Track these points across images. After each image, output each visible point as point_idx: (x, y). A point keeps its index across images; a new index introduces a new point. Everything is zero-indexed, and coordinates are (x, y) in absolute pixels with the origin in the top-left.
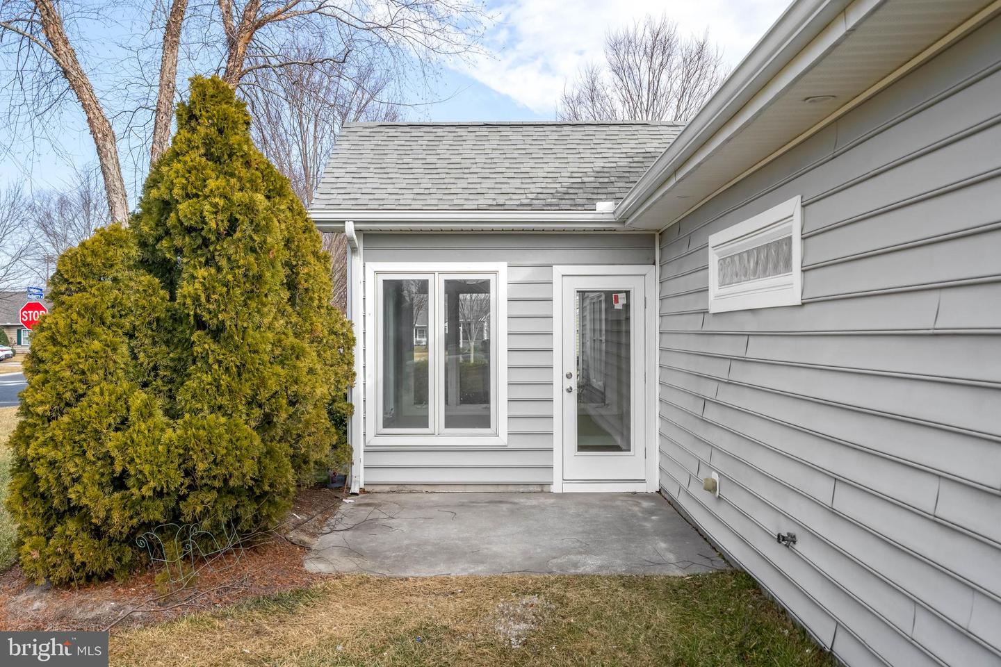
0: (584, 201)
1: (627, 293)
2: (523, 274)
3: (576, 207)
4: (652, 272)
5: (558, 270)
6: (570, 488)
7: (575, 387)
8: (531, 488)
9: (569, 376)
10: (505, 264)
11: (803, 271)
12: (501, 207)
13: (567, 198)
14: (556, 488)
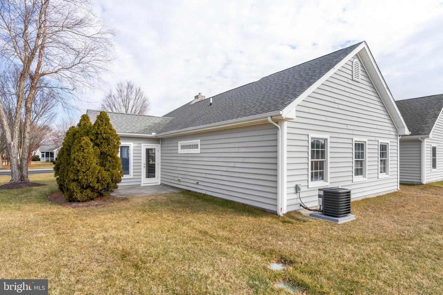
0: (148, 132)
1: (155, 149)
2: (136, 145)
3: (147, 133)
4: (159, 145)
5: (143, 145)
6: (144, 185)
7: (145, 166)
8: (137, 186)
9: (144, 164)
10: (132, 143)
11: (200, 149)
12: (133, 133)
13: (144, 131)
14: (142, 185)
